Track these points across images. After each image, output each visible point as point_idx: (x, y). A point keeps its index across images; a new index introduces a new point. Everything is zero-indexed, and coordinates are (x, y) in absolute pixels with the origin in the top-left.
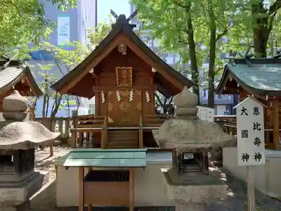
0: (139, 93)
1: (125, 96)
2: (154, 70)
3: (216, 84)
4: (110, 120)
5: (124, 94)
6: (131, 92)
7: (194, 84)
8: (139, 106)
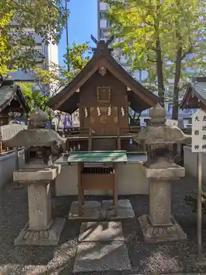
0: (116, 108)
1: (104, 111)
2: (129, 89)
3: (181, 99)
4: (93, 132)
5: (104, 109)
6: (109, 108)
7: (161, 100)
8: (116, 119)
